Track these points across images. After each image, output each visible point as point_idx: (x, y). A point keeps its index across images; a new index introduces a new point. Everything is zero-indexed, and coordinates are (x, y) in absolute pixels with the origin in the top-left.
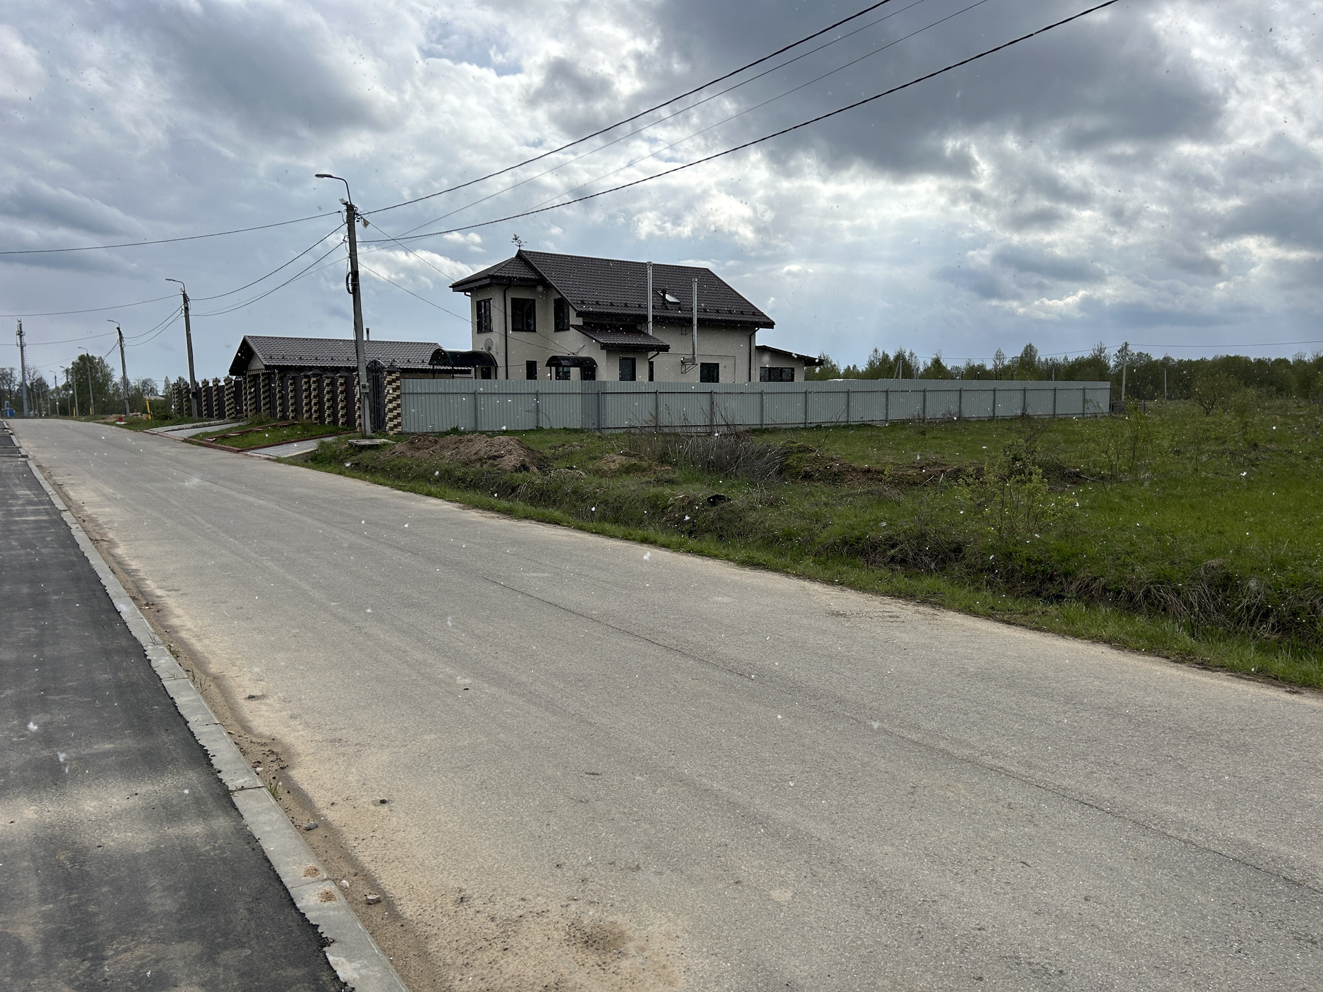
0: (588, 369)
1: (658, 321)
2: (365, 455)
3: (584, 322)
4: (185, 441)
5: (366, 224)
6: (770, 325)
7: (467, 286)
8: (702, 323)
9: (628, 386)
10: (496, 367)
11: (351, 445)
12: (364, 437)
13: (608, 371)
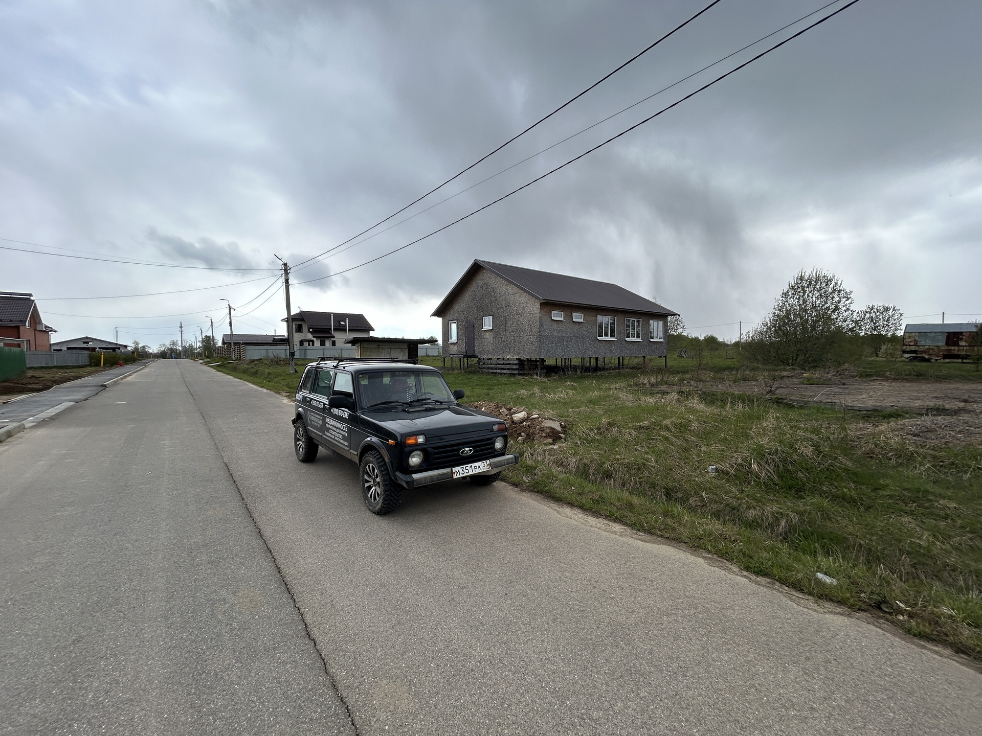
0: (313, 341)
1: (335, 330)
3: (312, 330)
4: (201, 363)
5: (234, 310)
6: (373, 330)
8: (350, 330)
9: (334, 347)
11: (227, 362)
12: (232, 360)
13: (317, 343)
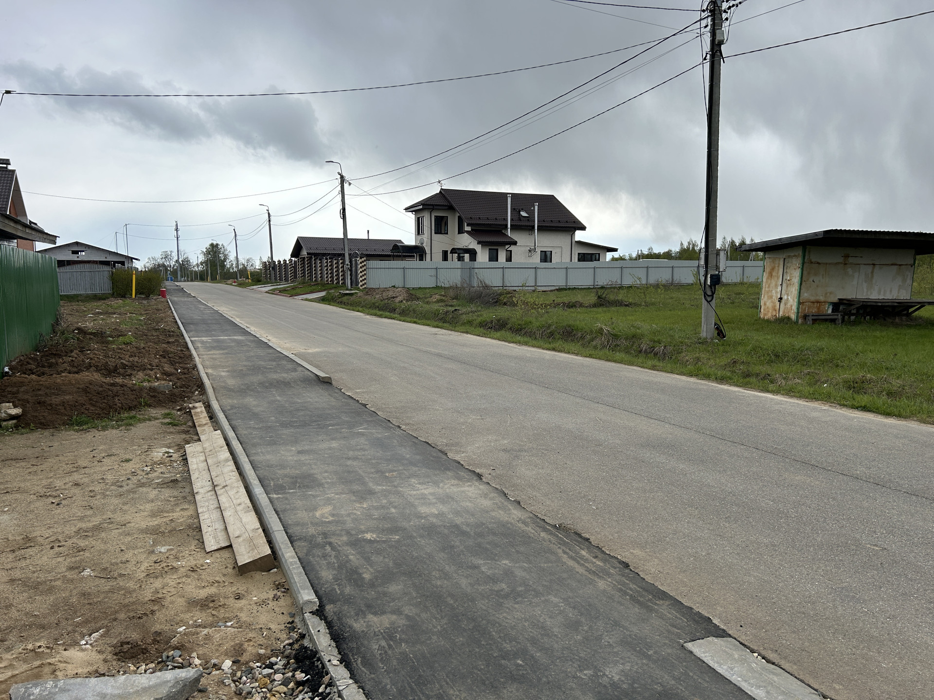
0: (473, 254)
1: (514, 228)
2: (345, 299)
3: (471, 230)
4: (266, 292)
5: (350, 184)
7: (412, 209)
8: (541, 229)
10: (426, 254)
11: (340, 293)
12: (347, 289)
13: (483, 256)
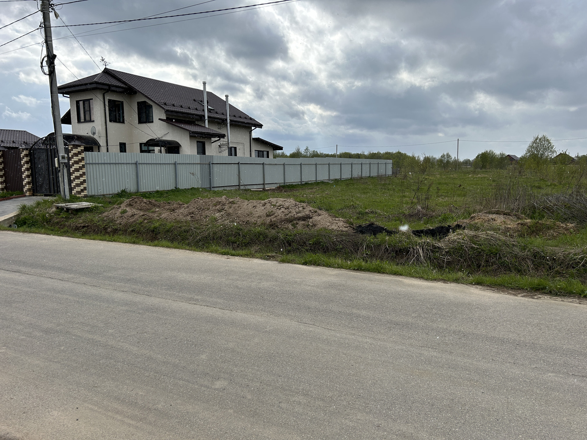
0: (174, 146)
3: (167, 118)
6: (260, 126)
7: (66, 90)
10: (99, 146)
11: (60, 208)
12: (65, 201)
13: (189, 148)
